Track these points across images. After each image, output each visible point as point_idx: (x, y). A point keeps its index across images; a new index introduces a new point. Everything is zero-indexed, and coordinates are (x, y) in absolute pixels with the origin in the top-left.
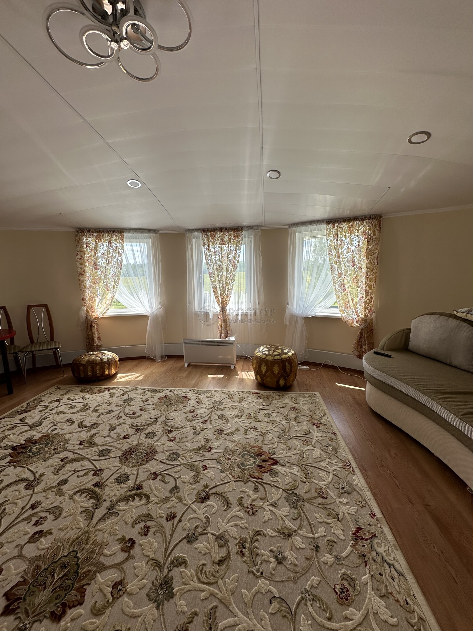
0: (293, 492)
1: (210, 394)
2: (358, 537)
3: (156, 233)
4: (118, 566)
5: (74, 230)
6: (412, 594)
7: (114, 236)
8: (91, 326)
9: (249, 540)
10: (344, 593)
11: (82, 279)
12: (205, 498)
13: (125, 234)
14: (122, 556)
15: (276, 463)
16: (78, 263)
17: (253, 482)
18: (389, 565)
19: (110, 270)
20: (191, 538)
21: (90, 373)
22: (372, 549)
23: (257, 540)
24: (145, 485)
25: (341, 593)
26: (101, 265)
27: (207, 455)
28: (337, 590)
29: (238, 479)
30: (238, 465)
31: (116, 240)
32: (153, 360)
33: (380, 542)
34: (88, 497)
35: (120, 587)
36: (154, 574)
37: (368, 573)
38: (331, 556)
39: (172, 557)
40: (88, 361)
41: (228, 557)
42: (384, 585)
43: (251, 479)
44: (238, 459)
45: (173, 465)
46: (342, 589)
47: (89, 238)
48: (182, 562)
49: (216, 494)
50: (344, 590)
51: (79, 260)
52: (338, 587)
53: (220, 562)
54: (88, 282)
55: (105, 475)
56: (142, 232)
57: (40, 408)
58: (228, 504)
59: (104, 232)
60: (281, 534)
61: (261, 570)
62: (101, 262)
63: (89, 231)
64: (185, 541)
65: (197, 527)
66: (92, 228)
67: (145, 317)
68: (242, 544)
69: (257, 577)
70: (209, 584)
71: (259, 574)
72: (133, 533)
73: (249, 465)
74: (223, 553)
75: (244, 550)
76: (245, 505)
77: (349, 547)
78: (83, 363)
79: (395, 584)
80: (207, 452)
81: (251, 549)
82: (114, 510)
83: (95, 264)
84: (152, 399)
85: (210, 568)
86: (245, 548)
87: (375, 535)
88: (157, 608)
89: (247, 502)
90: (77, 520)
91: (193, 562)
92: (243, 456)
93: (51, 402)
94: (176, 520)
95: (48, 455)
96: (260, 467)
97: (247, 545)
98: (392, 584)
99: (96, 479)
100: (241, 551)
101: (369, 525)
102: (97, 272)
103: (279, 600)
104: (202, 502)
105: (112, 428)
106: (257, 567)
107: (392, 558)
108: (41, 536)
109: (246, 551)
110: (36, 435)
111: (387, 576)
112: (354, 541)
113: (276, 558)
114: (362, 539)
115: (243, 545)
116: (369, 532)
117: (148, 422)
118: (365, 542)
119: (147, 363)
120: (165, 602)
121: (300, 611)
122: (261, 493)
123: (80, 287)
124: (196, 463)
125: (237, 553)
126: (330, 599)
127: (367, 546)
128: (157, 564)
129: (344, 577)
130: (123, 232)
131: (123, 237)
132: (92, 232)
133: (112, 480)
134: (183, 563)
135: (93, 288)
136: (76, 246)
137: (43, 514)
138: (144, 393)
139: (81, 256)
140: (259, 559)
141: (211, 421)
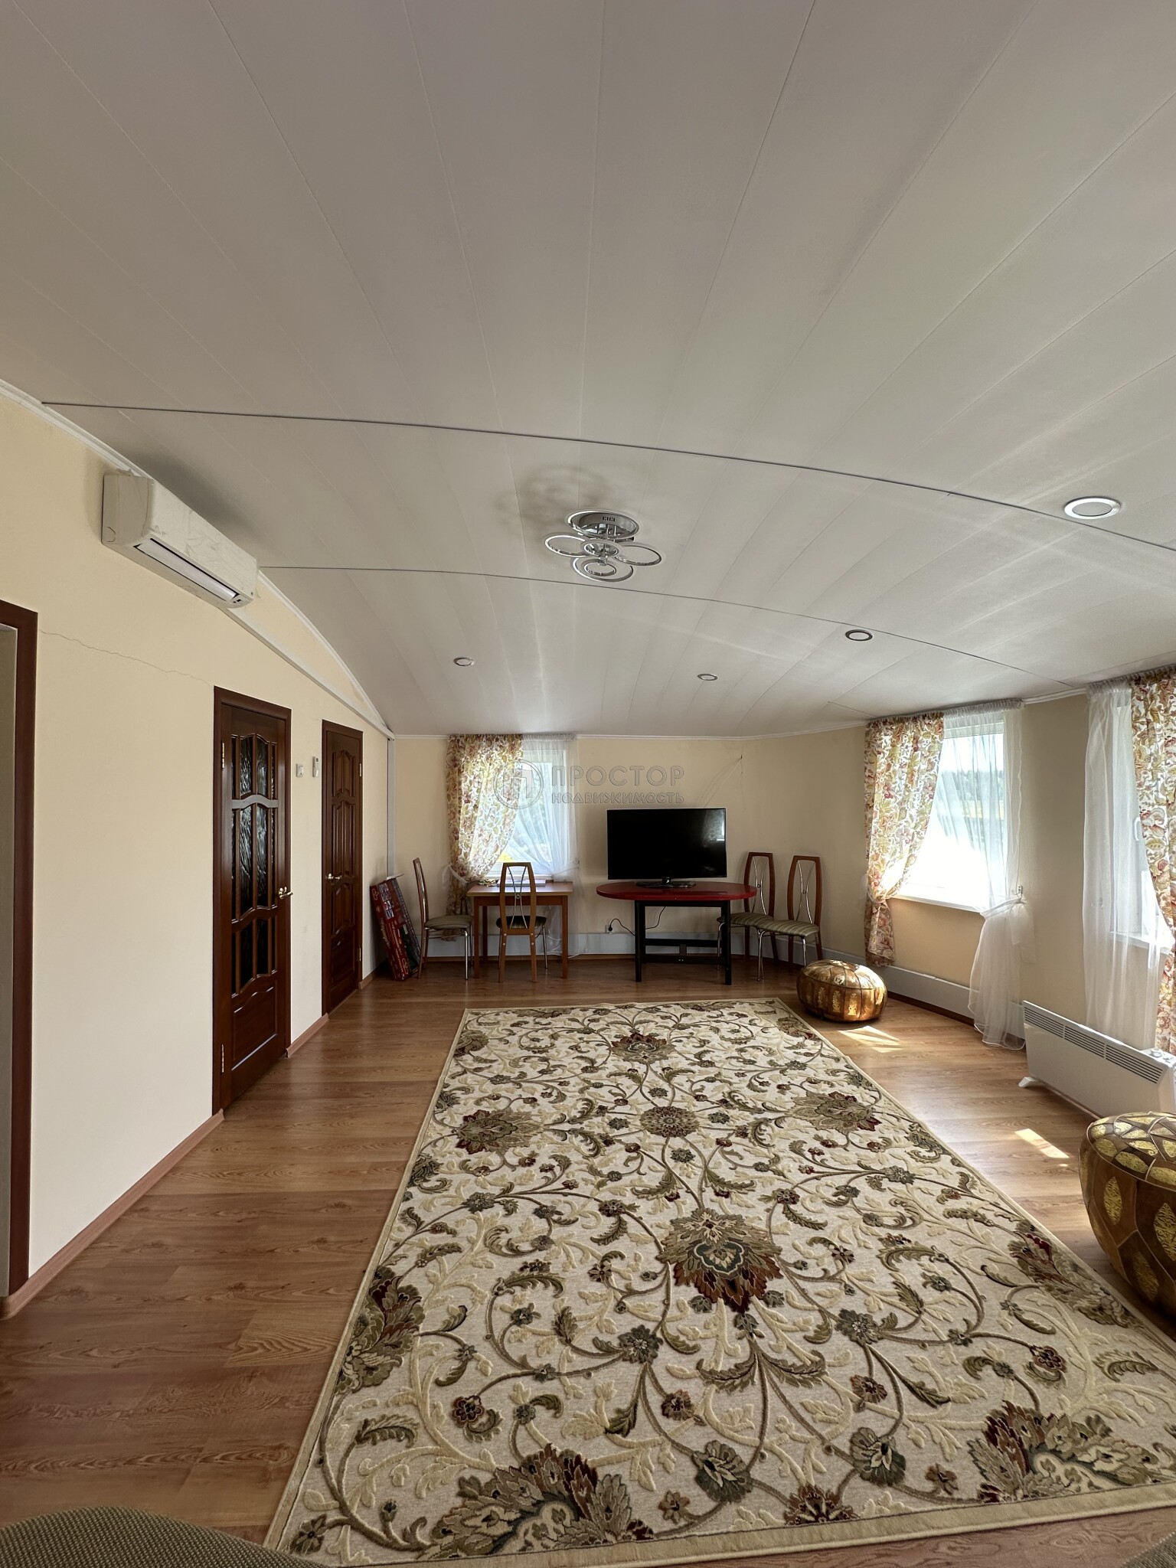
0: (661, 1341)
1: (933, 1154)
2: (573, 1470)
3: (1012, 706)
4: (505, 1162)
5: (864, 723)
6: (459, 1553)
7: (925, 727)
8: (872, 914)
9: (545, 1274)
10: (468, 1411)
11: (869, 816)
12: (608, 1211)
13: (947, 720)
14: (514, 1161)
15: (740, 1307)
16: (866, 785)
17: (663, 1270)
18: (515, 1524)
19: (914, 799)
20: (541, 1212)
22: (550, 1496)
23: (546, 1286)
24: (617, 1146)
25: (468, 1405)
26: (897, 788)
27: (709, 1193)
28: (471, 1400)
29: (663, 1247)
30: (695, 1243)
31: (927, 735)
33: (567, 1522)
34: (583, 1110)
35: (483, 1171)
36: (497, 1191)
37: (497, 1466)
38: (528, 1401)
39: (515, 1200)
41: (517, 1252)
42: (477, 1493)
43: (671, 1267)
44: (715, 1239)
45: (664, 1161)
46: (473, 1408)
47: (886, 735)
48: (510, 1211)
49: (620, 1220)
50: (471, 1411)
51: (867, 780)
52: (477, 1402)
53: (510, 1247)
54: (875, 825)
55: (619, 1108)
56: (980, 710)
58: (604, 1240)
59: (908, 720)
60: (560, 1319)
61: (501, 1292)
62: (899, 783)
63: (885, 723)
64: (538, 1206)
65: (559, 1213)
66: (889, 716)
67: (974, 917)
68: (539, 1266)
69: (492, 1291)
70: (485, 1240)
71: (496, 1290)
72: (543, 1159)
73: (707, 1259)
74: (525, 1247)
75: (528, 1269)
76: (606, 1263)
77: (549, 1442)
79: (477, 1522)
80: (715, 1191)
81: (529, 1278)
82: (569, 1136)
83: (887, 787)
84: (826, 1086)
85: (504, 1238)
86: (531, 1270)
87: (584, 1517)
88: (463, 1204)
89: (615, 1264)
90: (552, 1114)
91: (513, 1222)
92: (729, 1246)
94: (567, 1191)
95: (633, 1058)
96: (710, 1277)
97: (535, 1273)
98: (478, 1513)
99: (611, 1105)
100: (526, 1267)
101: (608, 1510)
102: (889, 803)
103: (463, 1315)
104: (600, 1210)
105: (713, 1079)
106: (504, 1288)
107: (530, 1538)
108: (530, 1103)
109: (527, 1272)
110: (664, 1035)
111: (493, 1508)
112: (561, 1455)
113: (519, 1311)
114: (569, 1478)
115: (536, 1267)
116: (588, 1499)
118: (561, 1482)
120: (468, 1209)
121: (449, 1342)
122: (638, 1285)
123: (866, 832)
124: (679, 1184)
125: (526, 1263)
126: (463, 1390)
127: (552, 1482)
128: (506, 1191)
129: (494, 1418)
130: (942, 715)
131: (941, 726)
132: (891, 724)
133: (613, 1116)
134: (508, 1211)
135: (880, 836)
136: (865, 752)
137: (555, 1093)
139: (870, 771)
140: (517, 1289)
141: (816, 1178)
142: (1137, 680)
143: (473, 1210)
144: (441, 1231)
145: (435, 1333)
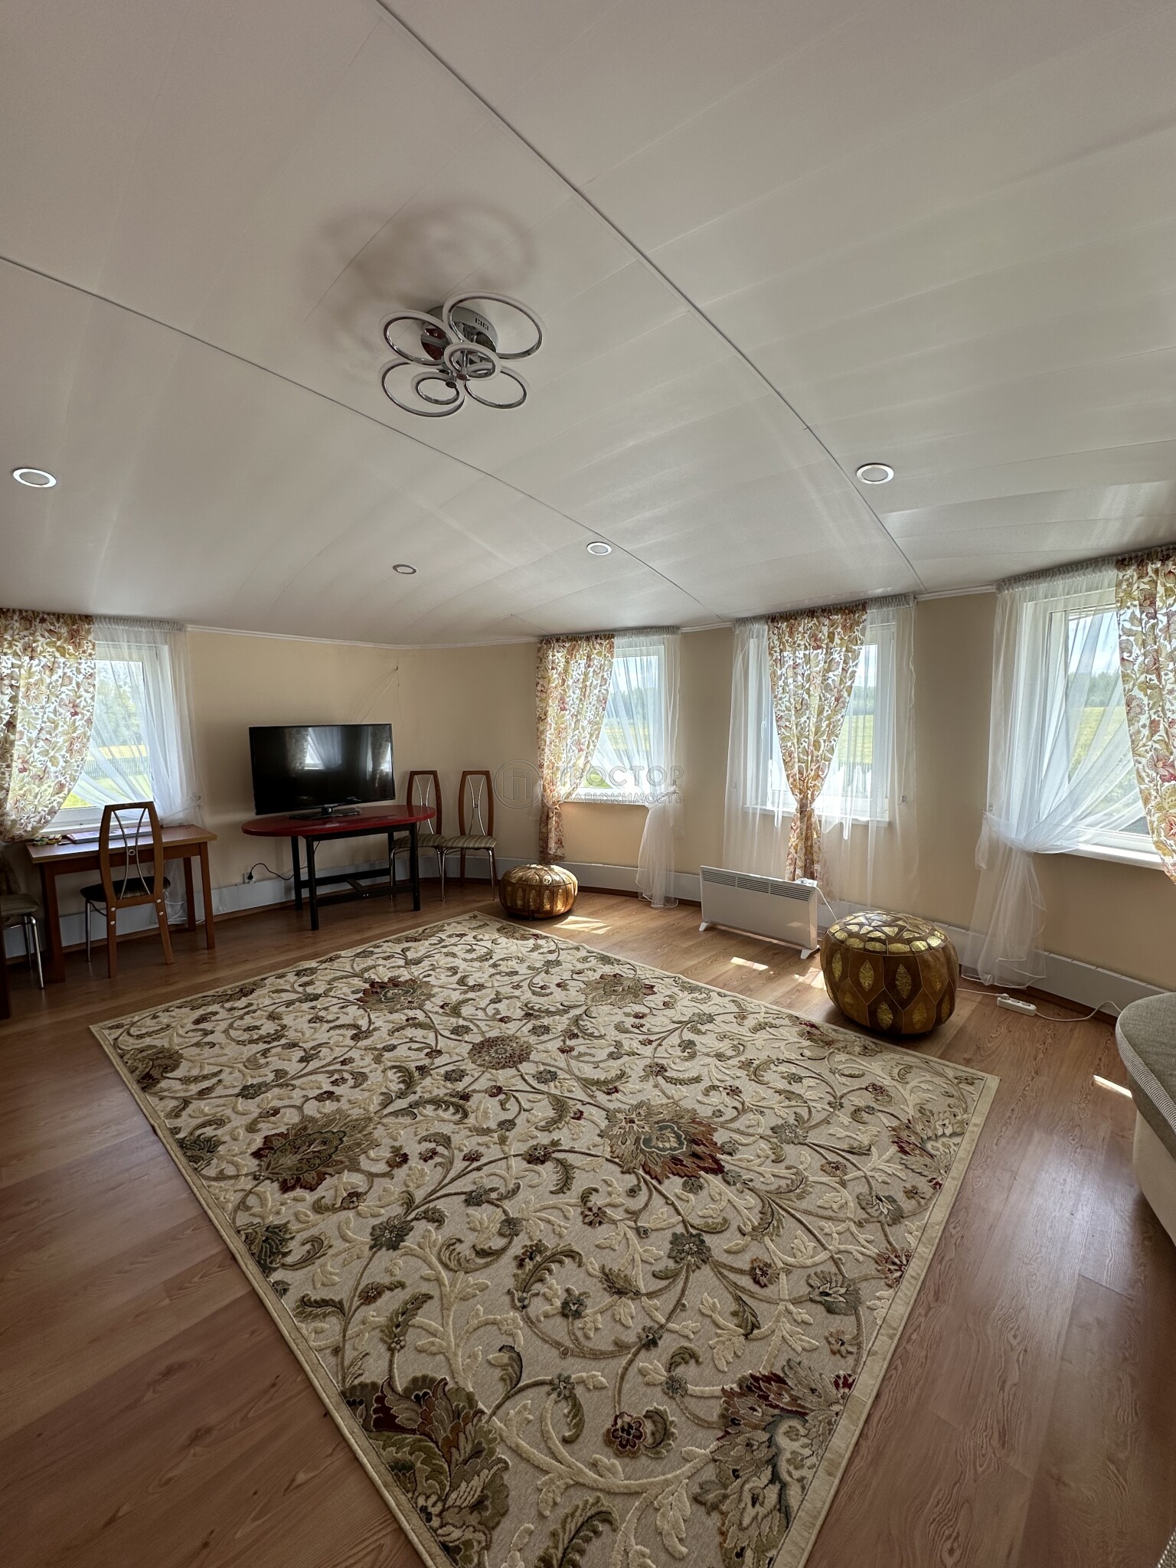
0: (699, 1235)
1: (704, 995)
2: (759, 1388)
3: (673, 633)
4: (371, 1176)
5: (536, 640)
6: (770, 1555)
7: (598, 646)
8: (548, 817)
9: (548, 1253)
10: (629, 1434)
11: (541, 728)
12: (538, 1158)
13: (616, 641)
14: (382, 1167)
15: (718, 1169)
16: (537, 699)
17: (638, 1179)
18: (775, 1478)
19: (586, 712)
20: (473, 1199)
21: (519, 903)
22: (770, 1427)
23: (561, 1262)
24: (475, 1098)
25: (623, 1429)
26: (571, 702)
27: (601, 1097)
28: (619, 1422)
29: (617, 1160)
30: (637, 1140)
31: (599, 654)
32: (648, 903)
33: (802, 1431)
34: (401, 1079)
35: (355, 1199)
36: (397, 1210)
37: (708, 1451)
38: (665, 1373)
39: (431, 1205)
40: (521, 878)
41: (496, 1254)
42: (723, 1491)
43: (641, 1172)
44: (647, 1129)
45: (534, 1088)
46: (630, 1427)
47: (558, 652)
48: (437, 1219)
49: (558, 1160)
50: (632, 1432)
51: (539, 694)
52: (627, 1419)
53: (482, 1253)
54: (549, 735)
55: (438, 1061)
56: (647, 634)
57: (434, 940)
58: (565, 1185)
59: (581, 639)
60: (608, 1280)
61: (526, 1302)
62: (573, 695)
63: (558, 640)
64: (463, 1197)
65: (493, 1190)
66: (562, 634)
68: (532, 1252)
69: (514, 1307)
70: (446, 1266)
71: (519, 1304)
72: (413, 1149)
73: (658, 1148)
74: (498, 1243)
75: (527, 1260)
76: (589, 1204)
77: (720, 1388)
78: (513, 881)
79: (751, 1512)
80: (604, 1092)
81: (537, 1267)
82: (415, 1111)
83: (562, 700)
84: (590, 973)
85: (464, 1249)
86: (531, 1259)
87: (807, 1414)
88: (371, 1248)
89: (596, 1201)
90: (371, 1100)
91: (449, 1230)
92: (661, 1129)
93: (450, 936)
94: (475, 1164)
95: (399, 1007)
96: (676, 1160)
97: (538, 1259)
98: (742, 1505)
99: (427, 1062)
100: (523, 1260)
101: (813, 1391)
102: (563, 716)
103: (514, 1355)
104: (529, 1162)
105: (497, 1000)
106: (525, 1295)
107: (797, 1474)
108: (328, 1098)
109: (529, 1265)
110: (405, 975)
111: (747, 1487)
112: (741, 1388)
113: (565, 1304)
114: (765, 1398)
115: (531, 1254)
116: (794, 1399)
117: (553, 1009)
118: (764, 1407)
119: (632, 906)
120: (384, 1249)
121: (530, 1393)
122: (636, 1204)
123: (538, 742)
124: (571, 1102)
125: (516, 1257)
126: (599, 1421)
127: (760, 1415)
128: (409, 1203)
129: (654, 1415)
130: (613, 636)
131: (612, 646)
132: (564, 641)
133: (442, 1071)
134: (437, 1221)
135: (556, 746)
136: (538, 668)
137: (346, 1075)
138: (585, 959)
139: (543, 686)
140: (537, 1287)
141: (660, 1045)
142: (773, 619)
143: (394, 1246)
144: (380, 1294)
145: (507, 1398)
